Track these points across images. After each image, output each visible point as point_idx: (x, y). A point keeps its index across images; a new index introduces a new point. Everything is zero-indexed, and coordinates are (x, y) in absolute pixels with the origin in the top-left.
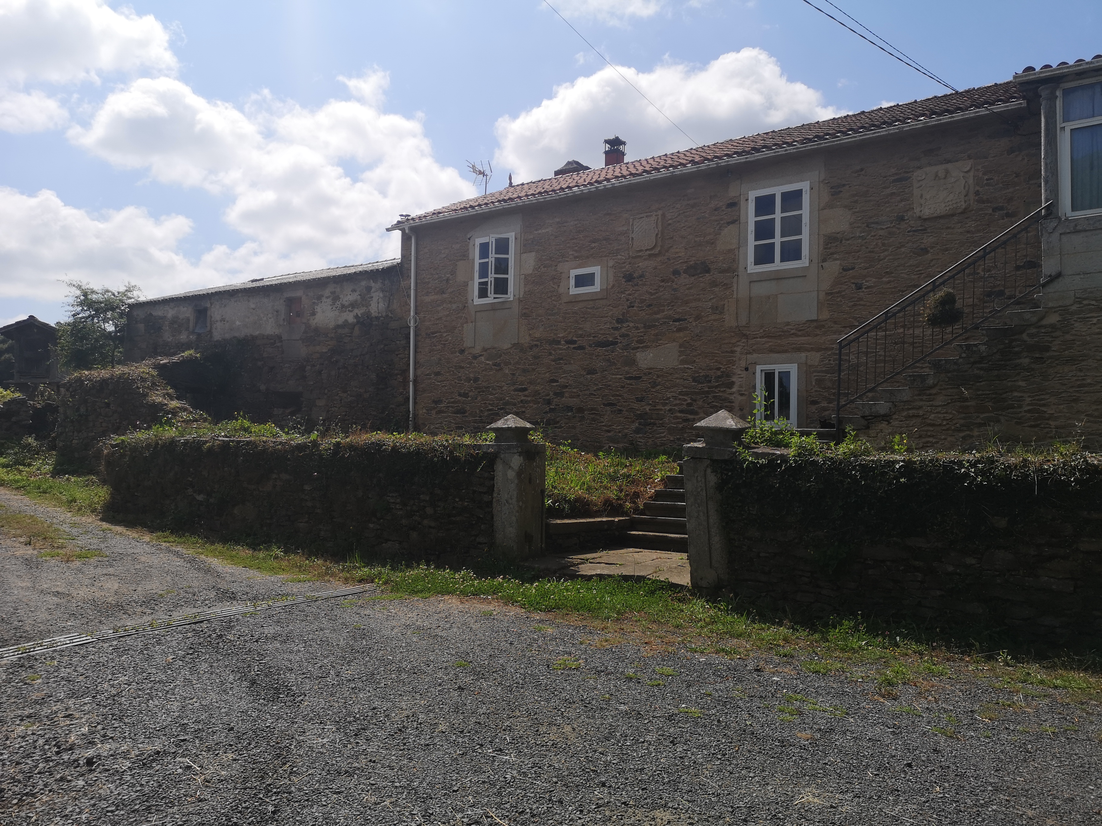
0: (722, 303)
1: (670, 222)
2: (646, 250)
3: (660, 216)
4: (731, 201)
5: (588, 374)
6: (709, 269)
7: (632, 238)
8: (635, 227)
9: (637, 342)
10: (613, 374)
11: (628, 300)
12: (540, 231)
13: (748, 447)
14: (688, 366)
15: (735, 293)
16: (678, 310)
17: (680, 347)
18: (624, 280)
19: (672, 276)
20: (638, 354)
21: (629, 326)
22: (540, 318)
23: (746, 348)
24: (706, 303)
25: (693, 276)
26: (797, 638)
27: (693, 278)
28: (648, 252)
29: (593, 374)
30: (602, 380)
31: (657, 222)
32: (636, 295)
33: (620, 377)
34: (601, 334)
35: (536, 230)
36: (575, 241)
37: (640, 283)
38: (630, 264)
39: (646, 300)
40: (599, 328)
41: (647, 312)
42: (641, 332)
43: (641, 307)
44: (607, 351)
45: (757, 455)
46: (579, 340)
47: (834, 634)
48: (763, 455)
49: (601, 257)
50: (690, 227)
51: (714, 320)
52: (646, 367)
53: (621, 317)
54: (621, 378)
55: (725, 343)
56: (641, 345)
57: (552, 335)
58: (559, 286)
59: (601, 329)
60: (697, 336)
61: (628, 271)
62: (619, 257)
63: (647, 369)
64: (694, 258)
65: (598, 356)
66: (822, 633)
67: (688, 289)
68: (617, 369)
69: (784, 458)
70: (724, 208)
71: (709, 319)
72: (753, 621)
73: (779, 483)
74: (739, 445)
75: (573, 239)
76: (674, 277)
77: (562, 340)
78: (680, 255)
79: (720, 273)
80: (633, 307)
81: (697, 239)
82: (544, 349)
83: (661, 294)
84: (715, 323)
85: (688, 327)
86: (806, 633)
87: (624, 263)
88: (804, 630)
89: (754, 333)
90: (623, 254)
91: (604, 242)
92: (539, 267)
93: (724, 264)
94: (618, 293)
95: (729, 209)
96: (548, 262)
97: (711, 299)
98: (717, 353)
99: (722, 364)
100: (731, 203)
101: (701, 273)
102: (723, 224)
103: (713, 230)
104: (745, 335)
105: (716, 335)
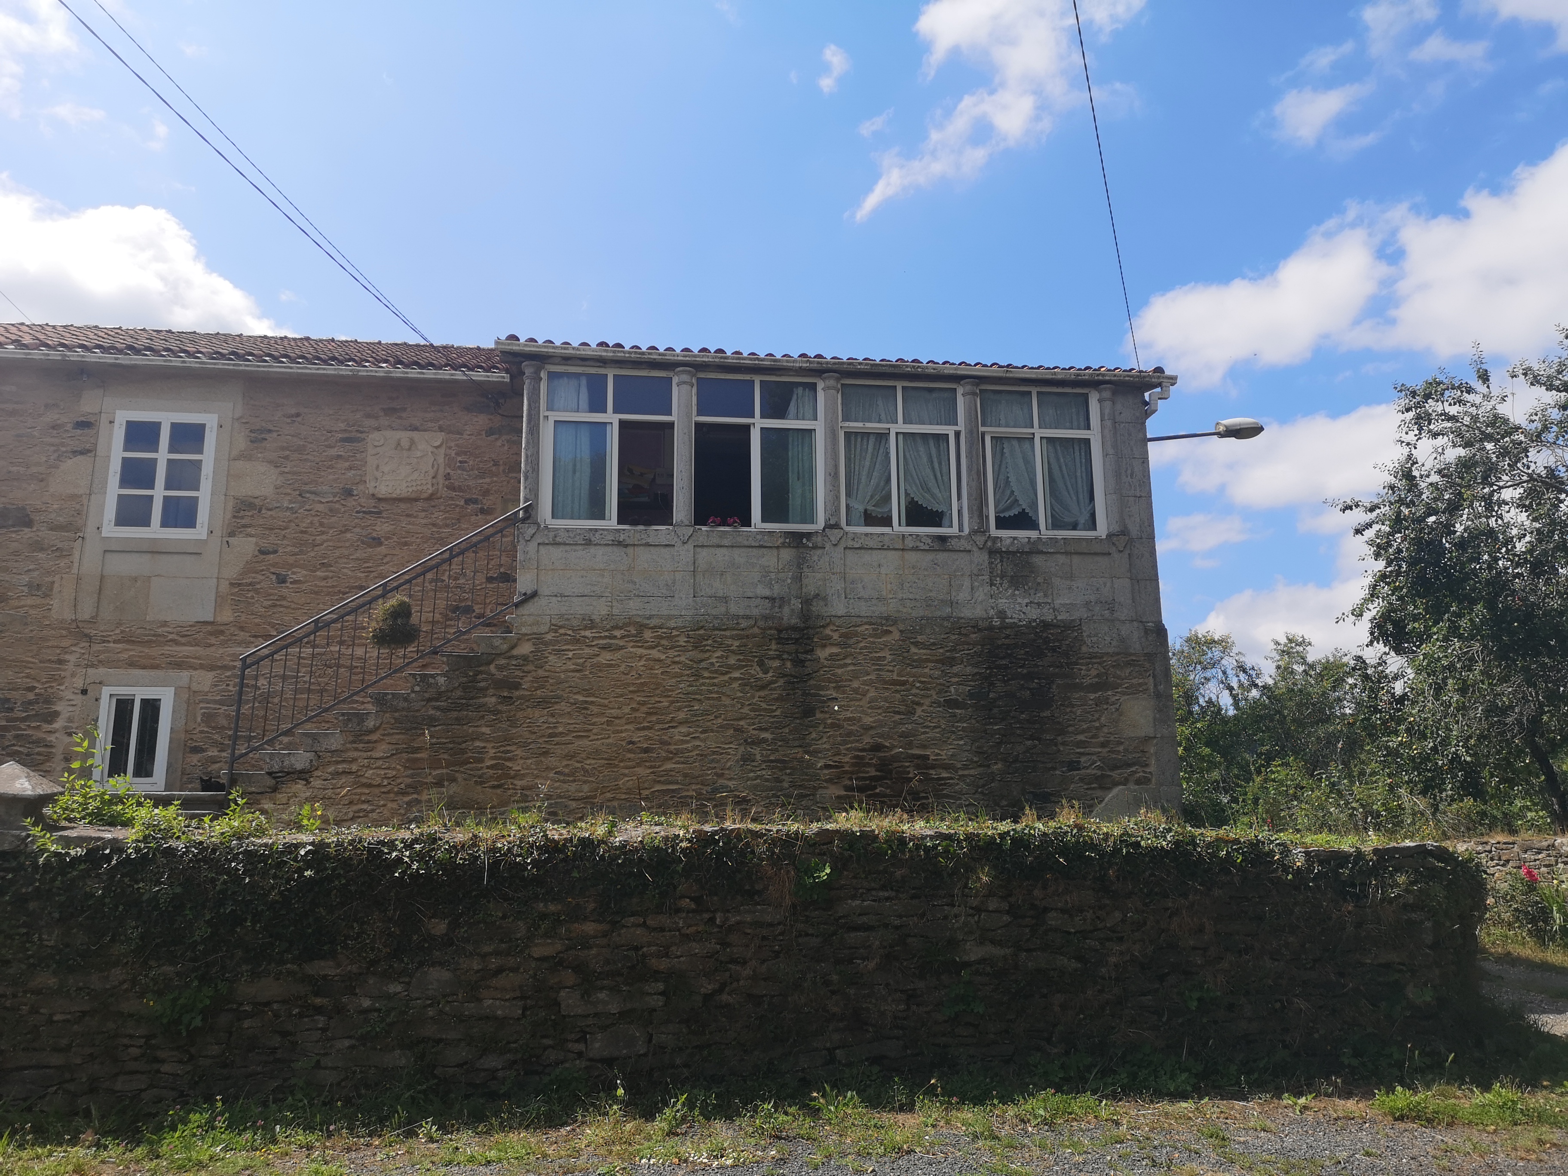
0: (50, 579)
4: (83, 419)
6: (31, 521)
13: (51, 827)
15: (76, 565)
23: (86, 656)
24: (19, 577)
26: (103, 1162)
45: (68, 842)
47: (170, 1143)
48: (79, 841)
51: (32, 606)
55: (48, 647)
66: (151, 1143)
69: (117, 846)
70: (69, 427)
71: (22, 603)
72: (21, 1146)
73: (104, 889)
74: (35, 824)
79: (51, 529)
81: (14, 469)
84: (32, 612)
86: (121, 1149)
88: (118, 1145)
89: (104, 634)
93: (61, 516)
95: (79, 432)
97: (29, 570)
98: (33, 663)
99: (38, 681)
100: (82, 422)
101: (13, 526)
102: (66, 452)
103: (45, 459)
104: (86, 635)
105: (32, 631)
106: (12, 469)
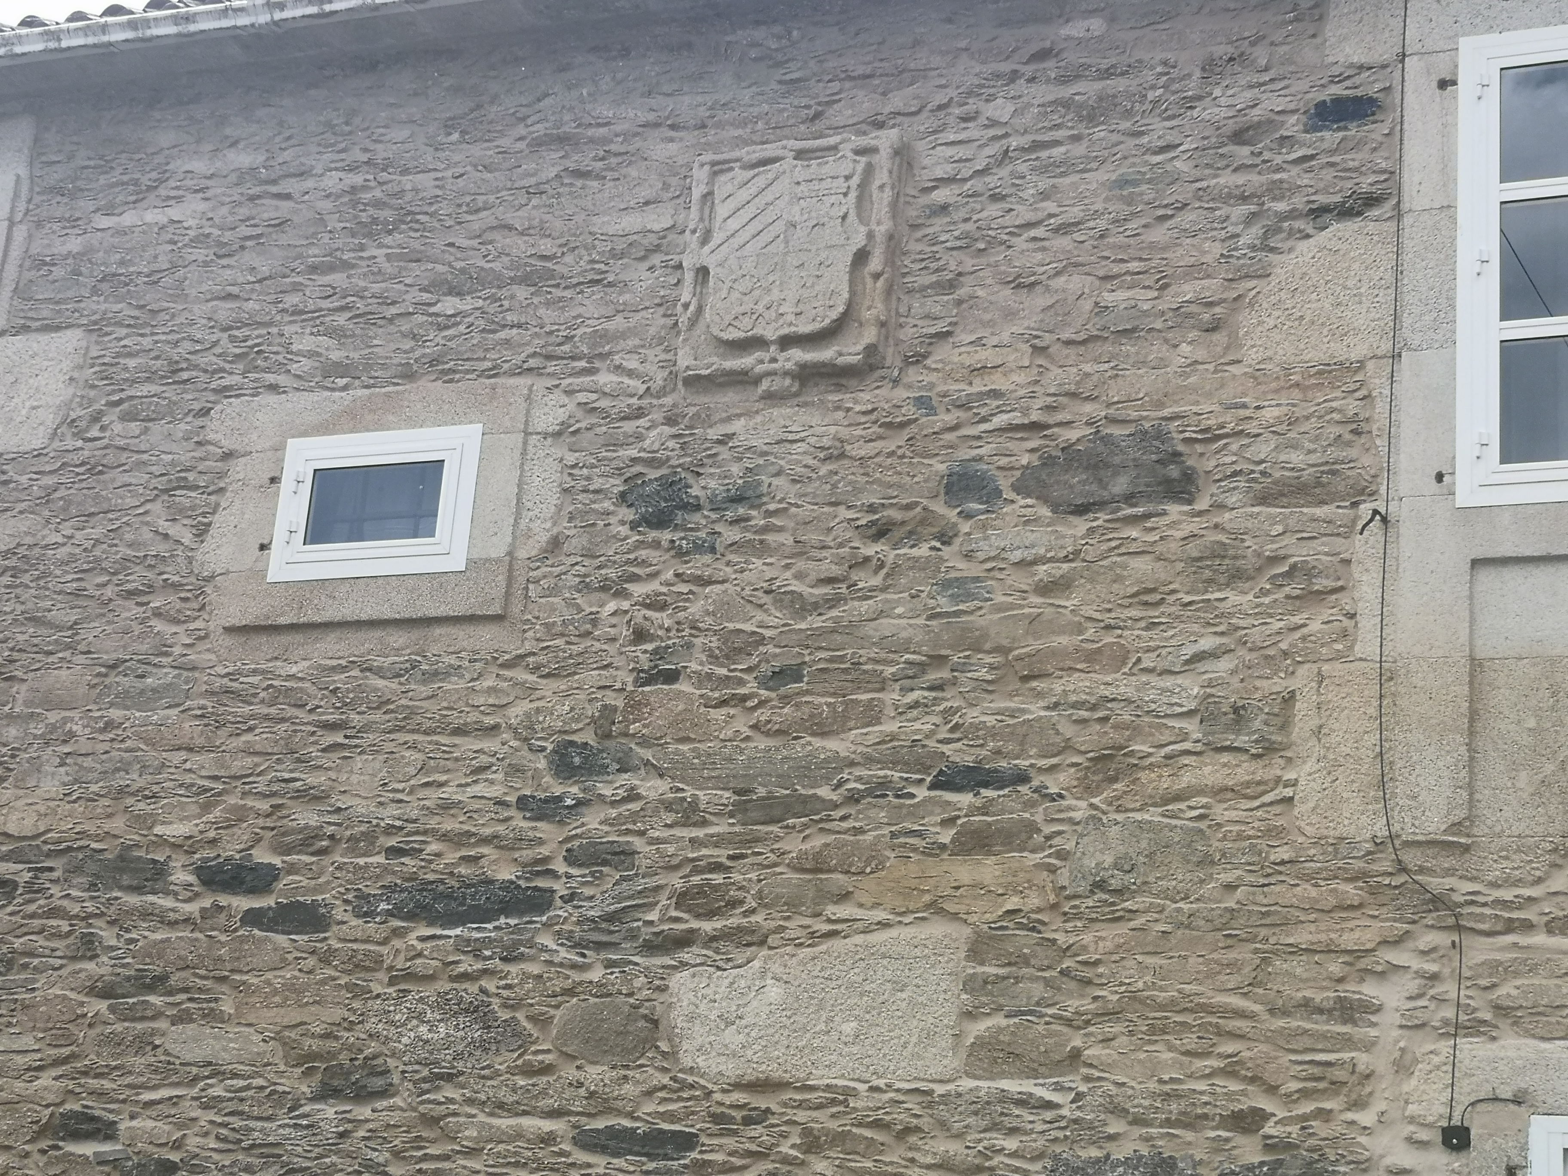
0: (1279, 684)
1: (941, 195)
2: (787, 342)
3: (883, 159)
4: (1336, 90)
5: (328, 1092)
6: (1189, 477)
7: (703, 272)
8: (722, 211)
9: (682, 899)
10: (501, 1107)
11: (640, 636)
12: (129, 218)
14: (1027, 1086)
15: (1368, 624)
16: (973, 715)
17: (975, 953)
18: (629, 514)
19: (939, 507)
20: (679, 981)
21: (632, 796)
22: (53, 717)
23: (1448, 988)
24: (1168, 682)
25: (1081, 510)
27: (1080, 526)
28: (798, 355)
29: (362, 1095)
30: (418, 1142)
31: (863, 186)
32: (695, 609)
33: (547, 1125)
34: (445, 837)
35: (109, 211)
36: (338, 279)
37: (732, 534)
38: (670, 421)
39: (762, 640)
40: (433, 796)
41: (762, 714)
42: (718, 841)
43: (726, 681)
44: (476, 950)
46: (292, 869)
49: (493, 372)
50: (1063, 229)
51: (1221, 792)
52: (731, 1069)
53: (588, 737)
54: (548, 1139)
55: (1296, 950)
56: (707, 926)
57: (117, 824)
58: (202, 531)
59: (446, 806)
60: (1100, 885)
61: (652, 463)
62: (605, 379)
63: (738, 1086)
64: (1088, 408)
65: (410, 976)
67: (1046, 589)
68: (529, 1071)
70: (1292, 125)
71: (1186, 779)
75: (331, 269)
76: (952, 514)
77: (178, 861)
78: (997, 382)
79: (1263, 499)
80: (671, 677)
81: (1117, 298)
82: (54, 912)
83: (865, 606)
84: (1221, 812)
85: (1032, 828)
87: (639, 413)
89: (1507, 894)
90: (632, 363)
91: (521, 293)
92: (96, 418)
93: (1294, 446)
94: (584, 587)
95: (1330, 137)
96: (154, 388)
97: (1199, 657)
98: (1241, 1014)
99: (1272, 1090)
100: (1338, 101)
101: (1130, 499)
102: (1292, 215)
103: (1217, 249)
104: (1437, 902)
105: (1230, 887)
106: (1108, 298)
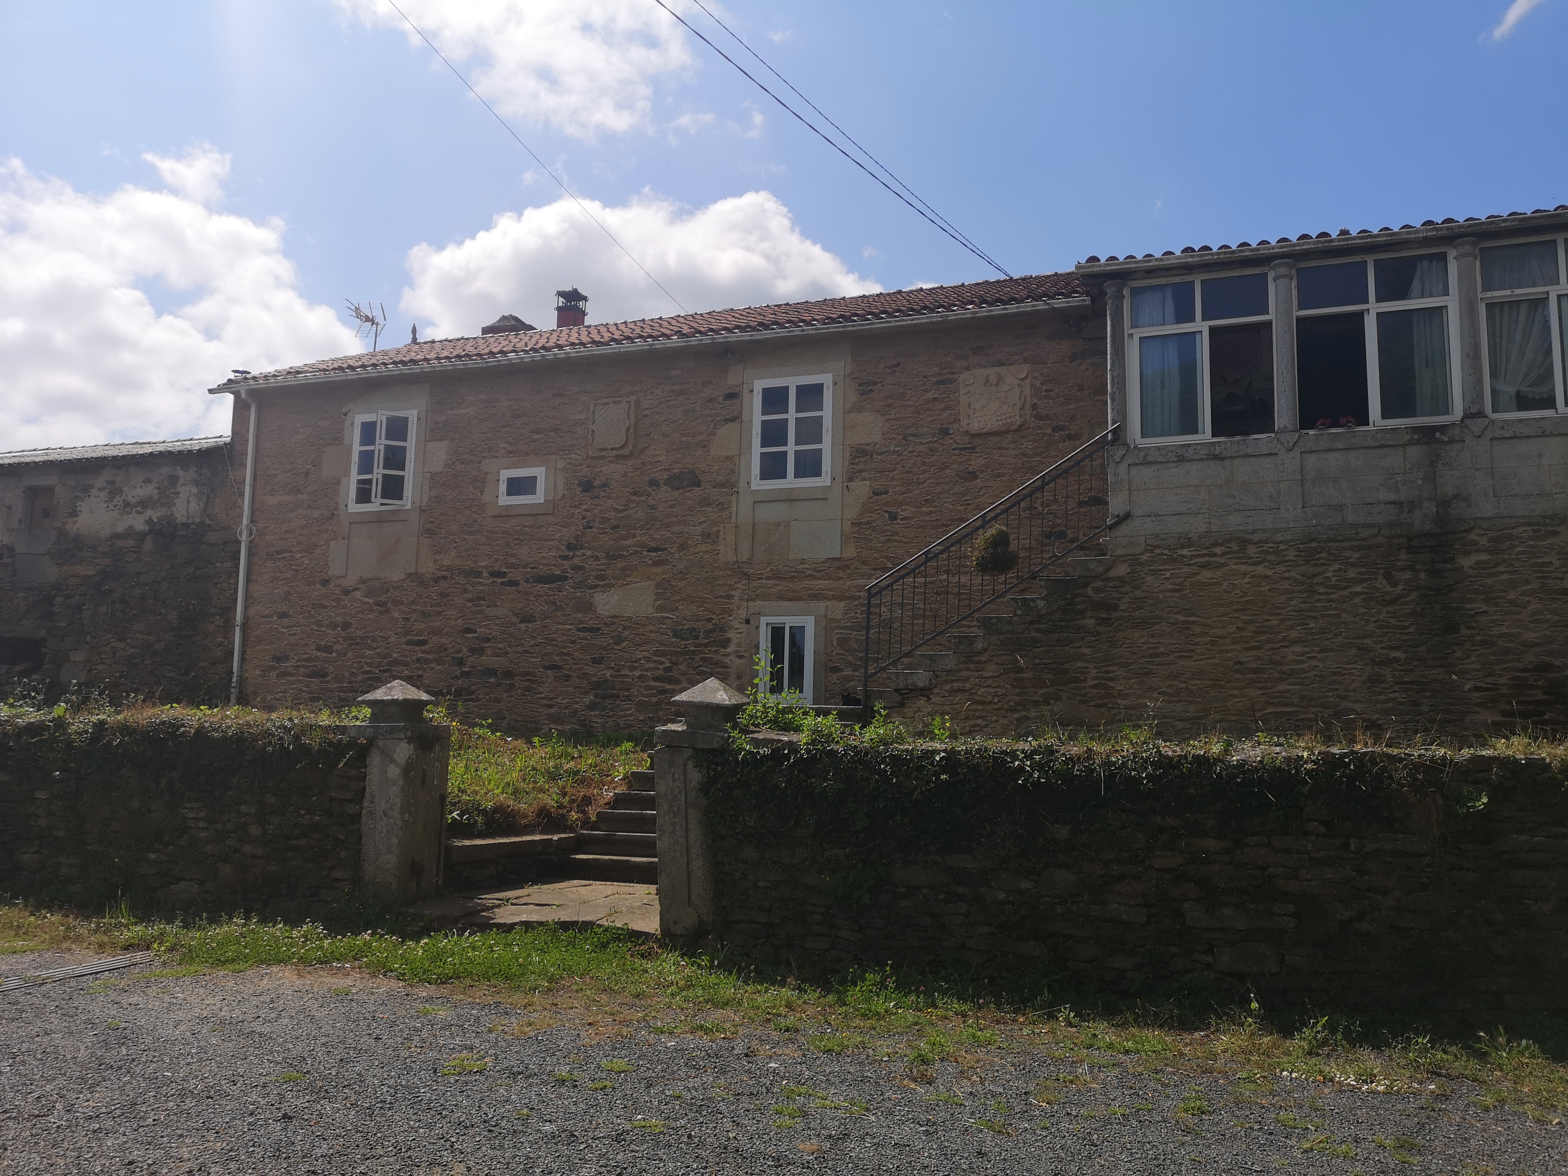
0: (716, 529)
1: (646, 412)
2: (612, 449)
3: (632, 404)
4: (730, 391)
5: (522, 621)
6: (699, 481)
7: (593, 431)
8: (597, 416)
9: (596, 578)
10: (560, 623)
11: (584, 518)
12: (456, 412)
13: (745, 731)
14: (668, 615)
15: (734, 515)
16: (656, 536)
17: (657, 588)
18: (580, 489)
19: (647, 488)
20: (596, 595)
21: (584, 555)
22: (452, 537)
23: (747, 592)
24: (695, 528)
25: (678, 489)
26: (805, 1002)
27: (677, 492)
28: (615, 452)
29: (530, 621)
30: (543, 631)
31: (629, 410)
32: (595, 512)
33: (570, 627)
34: (543, 565)
35: (451, 409)
36: (508, 429)
37: (602, 494)
38: (588, 467)
39: (610, 519)
40: (540, 555)
41: (611, 536)
42: (602, 564)
43: (603, 529)
44: (552, 589)
45: (757, 743)
46: (510, 572)
47: (854, 993)
48: (766, 742)
49: (547, 454)
50: (672, 422)
51: (705, 552)
52: (607, 613)
53: (574, 541)
54: (570, 630)
55: (719, 585)
56: (601, 583)
57: (469, 563)
58: (482, 493)
59: (544, 557)
60: (681, 572)
61: (585, 477)
62: (573, 456)
63: (609, 617)
64: (679, 465)
65: (538, 596)
66: (838, 992)
67: (670, 507)
68: (565, 615)
69: (793, 747)
70: (720, 399)
71: (698, 549)
72: (746, 982)
73: (786, 782)
74: (734, 728)
75: (507, 426)
76: (650, 490)
77: (484, 571)
78: (659, 459)
79: (714, 487)
80: (591, 528)
82: (457, 583)
83: (632, 511)
84: (705, 556)
85: (668, 560)
86: (817, 994)
87: (581, 465)
88: (815, 991)
89: (759, 572)
90: (579, 452)
91: (552, 434)
92: (454, 463)
93: (720, 475)
94: (571, 506)
95: (728, 402)
96: (467, 456)
97: (701, 522)
98: (708, 598)
99: (714, 613)
100: (730, 393)
101: (688, 486)
102: (719, 421)
103: (705, 428)
104: (745, 574)
105: (707, 572)
106: (683, 439)
